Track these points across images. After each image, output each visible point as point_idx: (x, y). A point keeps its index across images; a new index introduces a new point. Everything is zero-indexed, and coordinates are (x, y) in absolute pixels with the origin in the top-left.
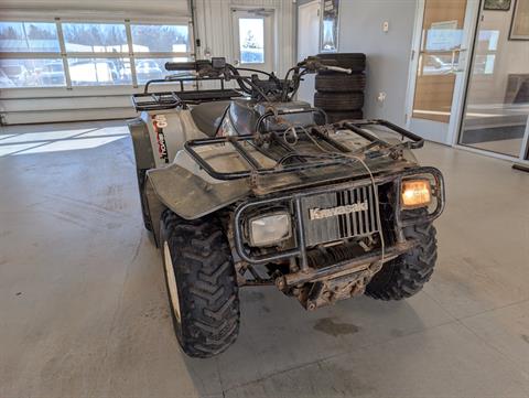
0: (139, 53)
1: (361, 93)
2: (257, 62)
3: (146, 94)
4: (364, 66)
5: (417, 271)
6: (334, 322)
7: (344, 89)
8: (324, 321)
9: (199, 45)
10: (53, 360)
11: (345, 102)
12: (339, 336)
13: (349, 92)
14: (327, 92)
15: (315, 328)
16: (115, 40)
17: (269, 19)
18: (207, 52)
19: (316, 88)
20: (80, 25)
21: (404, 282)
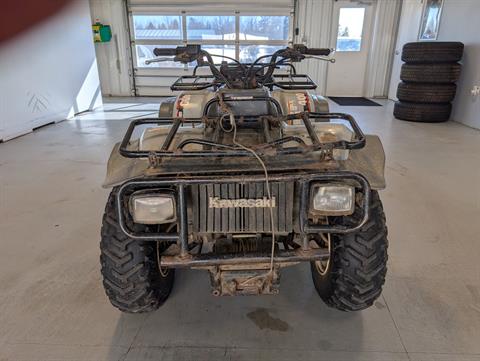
0: (246, 41)
1: (453, 84)
2: (353, 50)
3: (194, 76)
4: (460, 56)
5: (353, 285)
6: (271, 314)
7: (431, 80)
8: (261, 311)
9: (297, 34)
10: (40, 282)
11: (430, 94)
12: (265, 330)
13: (435, 84)
14: (412, 83)
15: (248, 315)
16: (252, 29)
17: (371, 7)
18: (304, 40)
19: (401, 77)
20: (226, 17)
21: (341, 293)
